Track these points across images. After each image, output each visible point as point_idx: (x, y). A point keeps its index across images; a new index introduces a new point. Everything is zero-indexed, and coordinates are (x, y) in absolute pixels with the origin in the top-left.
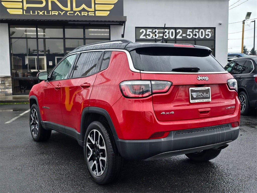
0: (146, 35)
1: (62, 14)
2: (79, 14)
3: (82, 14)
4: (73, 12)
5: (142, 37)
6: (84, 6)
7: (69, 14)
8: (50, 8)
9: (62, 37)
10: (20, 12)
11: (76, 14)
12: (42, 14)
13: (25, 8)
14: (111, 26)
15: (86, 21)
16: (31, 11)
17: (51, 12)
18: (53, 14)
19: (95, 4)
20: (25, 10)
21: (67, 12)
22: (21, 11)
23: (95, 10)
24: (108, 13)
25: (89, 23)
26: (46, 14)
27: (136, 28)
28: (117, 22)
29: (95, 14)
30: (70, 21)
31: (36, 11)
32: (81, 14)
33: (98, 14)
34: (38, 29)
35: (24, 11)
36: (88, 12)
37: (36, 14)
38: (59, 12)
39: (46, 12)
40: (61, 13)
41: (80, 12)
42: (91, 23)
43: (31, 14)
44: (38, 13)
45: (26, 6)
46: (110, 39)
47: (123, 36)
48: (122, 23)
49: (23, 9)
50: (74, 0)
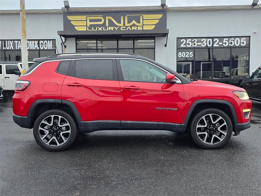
0: (186, 44)
1: (116, 30)
2: (130, 29)
3: (133, 29)
4: (125, 27)
5: (182, 46)
6: (134, 22)
7: (122, 29)
8: (107, 25)
9: (116, 48)
10: (84, 29)
11: (127, 29)
12: (101, 30)
13: (88, 26)
14: (156, 37)
15: (136, 34)
16: (93, 28)
17: (108, 27)
18: (109, 30)
19: (143, 20)
20: (88, 27)
21: (120, 27)
22: (85, 28)
23: (143, 25)
24: (153, 27)
25: (138, 36)
26: (104, 30)
27: (177, 38)
28: (161, 34)
29: (143, 28)
30: (123, 34)
31: (97, 28)
32: (131, 28)
33: (145, 28)
34: (98, 41)
35: (88, 28)
36: (137, 26)
37: (97, 30)
38: (114, 28)
39: (104, 28)
40: (116, 28)
41: (131, 27)
42: (140, 36)
43: (93, 30)
44: (98, 29)
45: (89, 23)
46: (154, 48)
47: (166, 46)
48: (165, 35)
49: (86, 26)
50: (126, 18)
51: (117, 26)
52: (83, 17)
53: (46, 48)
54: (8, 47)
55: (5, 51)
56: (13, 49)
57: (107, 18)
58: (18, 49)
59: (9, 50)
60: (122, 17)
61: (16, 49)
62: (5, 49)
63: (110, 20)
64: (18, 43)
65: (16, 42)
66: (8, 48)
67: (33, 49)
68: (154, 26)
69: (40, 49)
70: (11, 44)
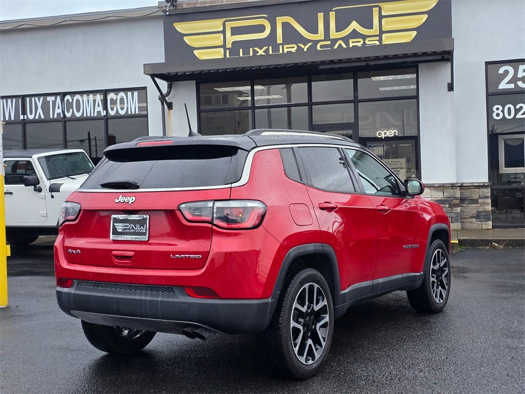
0: (514, 80)
1: (305, 50)
2: (344, 46)
3: (351, 45)
4: (329, 43)
5: (503, 85)
6: (354, 25)
7: (321, 47)
8: (280, 40)
9: (306, 101)
10: (219, 54)
11: (336, 47)
12: (264, 54)
13: (229, 45)
14: (420, 65)
15: (359, 60)
16: (241, 50)
17: (281, 47)
18: (285, 52)
19: (381, 17)
20: (228, 49)
21: (316, 42)
22: (220, 51)
23: (382, 32)
24: (412, 34)
25: (367, 64)
26: (271, 52)
27: (487, 63)
28: (434, 53)
29: (380, 40)
30: (323, 63)
31: (251, 49)
32: (347, 44)
33: (387, 40)
34: (256, 87)
35: (228, 51)
36: (364, 37)
37: (251, 54)
38: (298, 46)
39: (270, 47)
40: (303, 46)
41: (346, 39)
42: (372, 63)
43: (241, 55)
44: (255, 52)
45: (231, 39)
46: (417, 97)
47: (451, 87)
48: (446, 57)
49: (224, 46)
50: (332, 15)
51: (306, 41)
52: (216, 24)
53: (122, 113)
54: (31, 113)
55: (25, 124)
56: (43, 117)
57: (280, 20)
58: (55, 116)
59: (34, 122)
60: (321, 16)
61: (51, 117)
62: (25, 118)
63: (286, 26)
64: (54, 102)
65: (51, 99)
66: (31, 117)
67: (92, 115)
68: (414, 33)
69: (108, 116)
70: (39, 105)
